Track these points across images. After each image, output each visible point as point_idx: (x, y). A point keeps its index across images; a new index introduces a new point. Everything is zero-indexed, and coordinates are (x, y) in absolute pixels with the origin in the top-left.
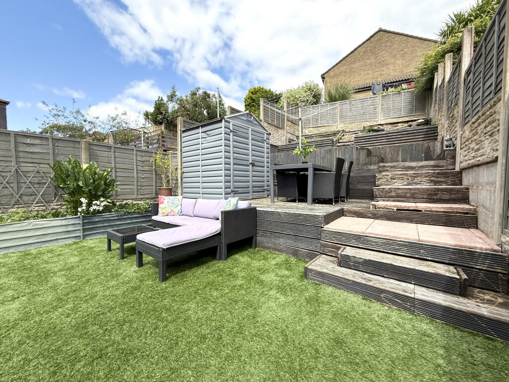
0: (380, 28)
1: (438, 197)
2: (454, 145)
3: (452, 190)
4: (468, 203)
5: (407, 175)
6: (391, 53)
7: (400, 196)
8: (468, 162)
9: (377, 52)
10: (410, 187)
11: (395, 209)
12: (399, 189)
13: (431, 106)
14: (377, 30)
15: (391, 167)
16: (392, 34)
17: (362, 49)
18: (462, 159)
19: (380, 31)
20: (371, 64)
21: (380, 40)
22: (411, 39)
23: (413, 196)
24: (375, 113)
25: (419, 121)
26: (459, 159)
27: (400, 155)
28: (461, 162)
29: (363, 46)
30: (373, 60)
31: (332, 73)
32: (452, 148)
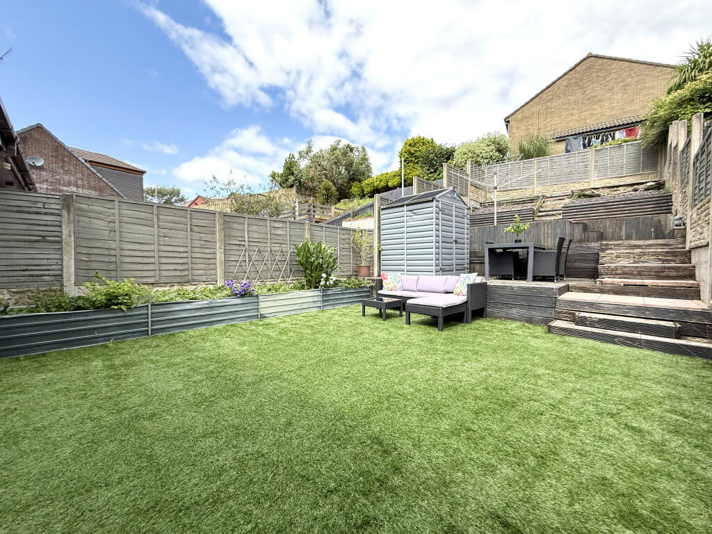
0: (590, 53)
1: (665, 274)
2: (684, 224)
3: (679, 268)
4: (695, 280)
5: (633, 254)
6: (606, 86)
7: (625, 273)
8: (696, 242)
9: (586, 85)
10: (636, 265)
11: (622, 284)
12: (625, 267)
13: (665, 163)
14: (585, 55)
15: (615, 245)
16: (608, 60)
17: (564, 82)
18: (691, 239)
19: (590, 56)
20: (576, 102)
21: (589, 68)
22: (636, 65)
23: (640, 274)
24: (586, 172)
25: (648, 184)
26: (689, 237)
27: (624, 229)
28: (691, 242)
29: (565, 77)
30: (579, 95)
31: (519, 115)
32: (682, 227)
